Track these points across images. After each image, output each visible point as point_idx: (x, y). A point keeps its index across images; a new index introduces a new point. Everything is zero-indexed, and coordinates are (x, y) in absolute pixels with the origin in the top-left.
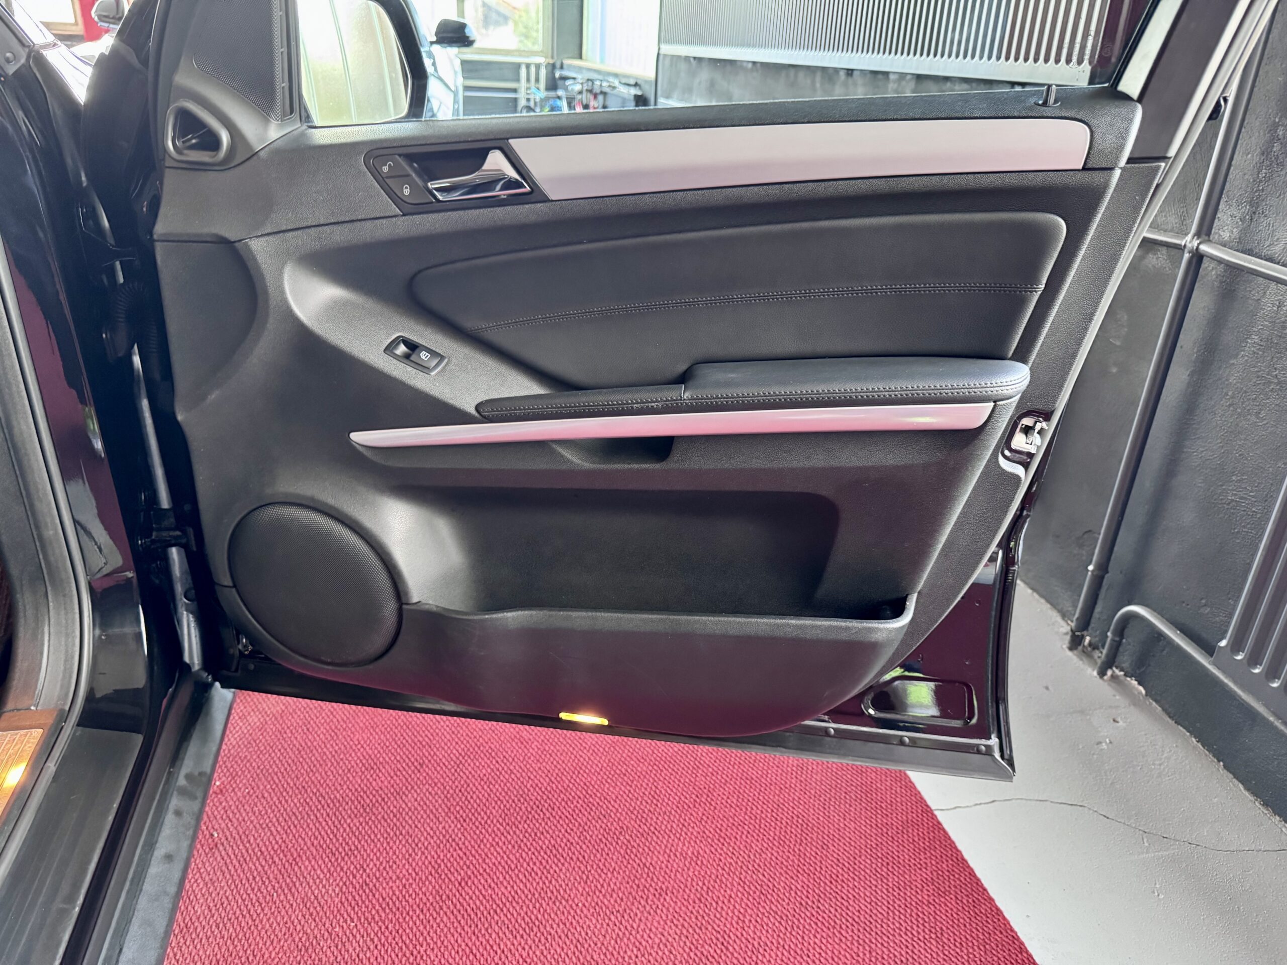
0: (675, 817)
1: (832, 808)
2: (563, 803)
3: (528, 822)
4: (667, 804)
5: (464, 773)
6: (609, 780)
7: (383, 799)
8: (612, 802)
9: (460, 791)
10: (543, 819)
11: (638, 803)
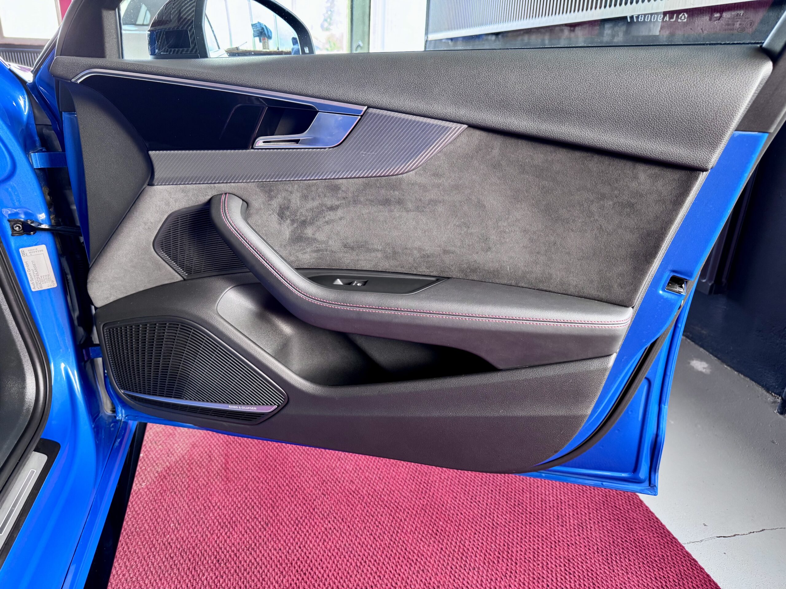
0: (483, 572)
1: (614, 563)
2: (387, 560)
3: (358, 576)
4: (475, 560)
5: (303, 532)
6: (423, 539)
7: (236, 555)
8: (428, 559)
9: (300, 547)
10: (371, 574)
11: (450, 559)
